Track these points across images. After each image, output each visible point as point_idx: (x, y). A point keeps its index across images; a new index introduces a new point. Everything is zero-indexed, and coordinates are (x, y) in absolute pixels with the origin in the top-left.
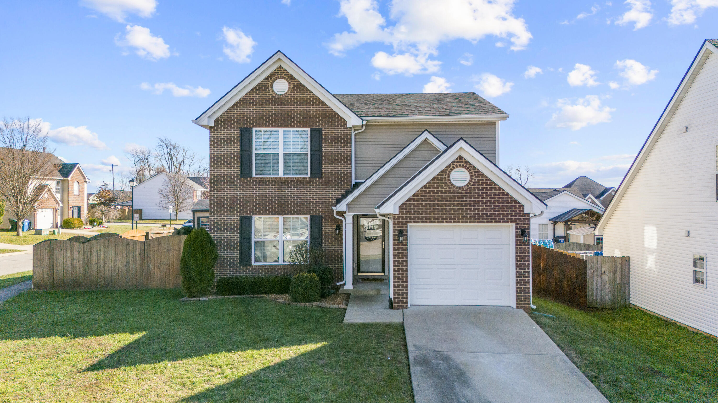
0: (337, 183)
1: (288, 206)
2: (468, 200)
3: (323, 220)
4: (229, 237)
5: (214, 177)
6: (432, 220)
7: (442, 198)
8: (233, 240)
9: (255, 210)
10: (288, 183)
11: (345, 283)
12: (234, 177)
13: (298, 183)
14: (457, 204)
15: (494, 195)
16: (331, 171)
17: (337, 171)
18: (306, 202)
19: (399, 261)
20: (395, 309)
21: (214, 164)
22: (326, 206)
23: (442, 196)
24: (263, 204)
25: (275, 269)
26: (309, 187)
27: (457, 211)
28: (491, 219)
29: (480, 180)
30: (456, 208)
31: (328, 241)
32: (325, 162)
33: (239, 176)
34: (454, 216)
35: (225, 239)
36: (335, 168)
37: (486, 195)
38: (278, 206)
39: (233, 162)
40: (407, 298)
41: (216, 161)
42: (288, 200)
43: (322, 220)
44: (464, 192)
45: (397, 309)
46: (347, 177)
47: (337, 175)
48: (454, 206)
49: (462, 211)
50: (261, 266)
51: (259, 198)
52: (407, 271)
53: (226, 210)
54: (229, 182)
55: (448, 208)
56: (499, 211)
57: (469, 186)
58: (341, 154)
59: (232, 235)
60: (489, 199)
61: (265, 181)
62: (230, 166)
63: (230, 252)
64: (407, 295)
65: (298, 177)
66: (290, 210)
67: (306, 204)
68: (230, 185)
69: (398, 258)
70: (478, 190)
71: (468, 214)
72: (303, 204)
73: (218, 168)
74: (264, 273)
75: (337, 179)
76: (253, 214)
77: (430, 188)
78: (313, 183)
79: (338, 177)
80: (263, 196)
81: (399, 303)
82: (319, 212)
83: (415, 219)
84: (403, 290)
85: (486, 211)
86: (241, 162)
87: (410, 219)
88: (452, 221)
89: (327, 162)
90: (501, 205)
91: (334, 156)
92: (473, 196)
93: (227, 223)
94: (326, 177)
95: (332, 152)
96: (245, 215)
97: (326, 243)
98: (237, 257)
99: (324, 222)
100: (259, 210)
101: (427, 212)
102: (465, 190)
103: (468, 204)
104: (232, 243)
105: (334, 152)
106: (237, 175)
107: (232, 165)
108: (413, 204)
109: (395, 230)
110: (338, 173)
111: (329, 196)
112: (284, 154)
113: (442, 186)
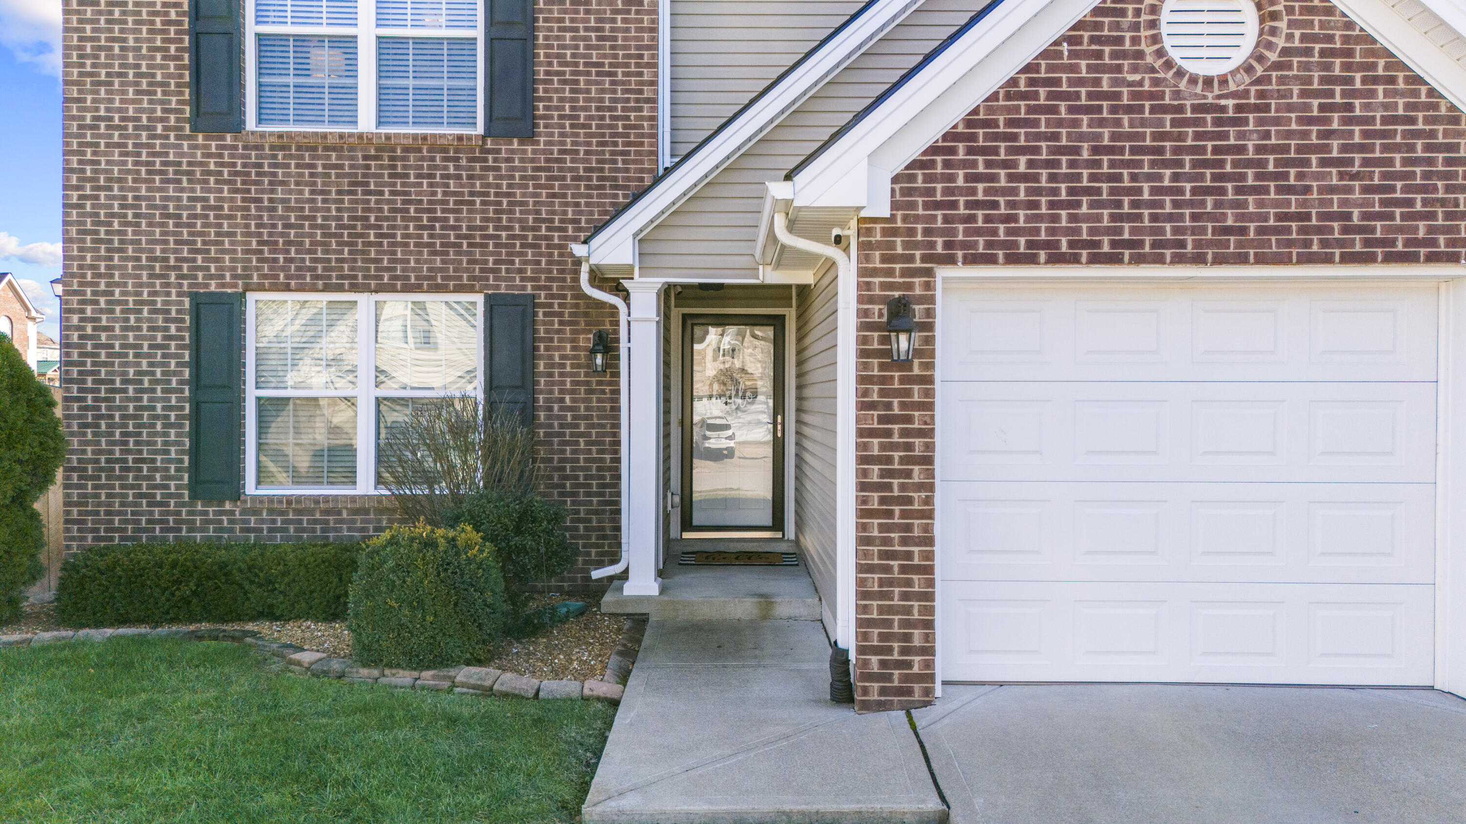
0: (599, 161)
1: (394, 253)
2: (1250, 145)
3: (541, 312)
4: (146, 379)
5: (80, 127)
6: (1064, 248)
7: (1114, 137)
8: (164, 391)
9: (258, 269)
10: (392, 159)
11: (626, 571)
12: (165, 128)
13: (433, 159)
14: (1195, 164)
15: (1385, 120)
16: (573, 108)
17: (598, 109)
18: (466, 237)
19: (889, 460)
20: (867, 706)
21: (81, 74)
22: (551, 255)
23: (1118, 123)
24: (289, 243)
25: (339, 513)
26: (481, 177)
27: (1191, 204)
28: (1367, 243)
29: (1315, 38)
30: (1188, 186)
31: (562, 400)
32: (547, 73)
33: (187, 126)
34: (1176, 231)
35: (131, 388)
36: (590, 100)
37: (1346, 121)
38: (350, 252)
39: (162, 67)
40: (928, 651)
41: (88, 62)
42: (394, 227)
43: (535, 314)
44: (1230, 103)
45: (882, 706)
46: (637, 135)
47: (598, 127)
48: (1175, 177)
49: (1217, 204)
50: (280, 502)
51: (271, 217)
52: (929, 515)
53: (134, 268)
54: (144, 152)
55: (1146, 186)
56: (1410, 203)
57: (1259, 70)
58: (615, 39)
59: (158, 371)
60: (1357, 140)
61: (299, 148)
62: (150, 84)
63: (148, 443)
64: (929, 638)
65: (434, 136)
66: (404, 270)
67: (470, 245)
68: (148, 163)
69: (883, 447)
70: (1303, 94)
71: (1251, 218)
72: (455, 245)
73: (97, 92)
74: (292, 528)
75: (599, 144)
76: (248, 288)
77: (1057, 82)
78: (495, 160)
79: (603, 135)
80: (288, 209)
81: (889, 678)
82: (522, 279)
83: (974, 245)
84: (908, 610)
85: (1343, 203)
86: (196, 69)
87: (948, 245)
88: (1168, 253)
89: (558, 73)
90: (1418, 170)
91: (587, 47)
92: (1277, 121)
93: (138, 320)
94: (552, 135)
95: (576, 30)
96: (213, 288)
97: (550, 409)
98: (181, 461)
99: (545, 323)
100: (271, 269)
101: (1035, 205)
102: (1234, 95)
103: (1249, 164)
104: (159, 406)
105: (587, 29)
106: (178, 120)
107: (159, 78)
108: (964, 164)
109: (871, 300)
110: (602, 118)
111: (565, 213)
112: (378, 38)
113: (1118, 69)
